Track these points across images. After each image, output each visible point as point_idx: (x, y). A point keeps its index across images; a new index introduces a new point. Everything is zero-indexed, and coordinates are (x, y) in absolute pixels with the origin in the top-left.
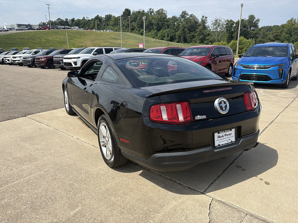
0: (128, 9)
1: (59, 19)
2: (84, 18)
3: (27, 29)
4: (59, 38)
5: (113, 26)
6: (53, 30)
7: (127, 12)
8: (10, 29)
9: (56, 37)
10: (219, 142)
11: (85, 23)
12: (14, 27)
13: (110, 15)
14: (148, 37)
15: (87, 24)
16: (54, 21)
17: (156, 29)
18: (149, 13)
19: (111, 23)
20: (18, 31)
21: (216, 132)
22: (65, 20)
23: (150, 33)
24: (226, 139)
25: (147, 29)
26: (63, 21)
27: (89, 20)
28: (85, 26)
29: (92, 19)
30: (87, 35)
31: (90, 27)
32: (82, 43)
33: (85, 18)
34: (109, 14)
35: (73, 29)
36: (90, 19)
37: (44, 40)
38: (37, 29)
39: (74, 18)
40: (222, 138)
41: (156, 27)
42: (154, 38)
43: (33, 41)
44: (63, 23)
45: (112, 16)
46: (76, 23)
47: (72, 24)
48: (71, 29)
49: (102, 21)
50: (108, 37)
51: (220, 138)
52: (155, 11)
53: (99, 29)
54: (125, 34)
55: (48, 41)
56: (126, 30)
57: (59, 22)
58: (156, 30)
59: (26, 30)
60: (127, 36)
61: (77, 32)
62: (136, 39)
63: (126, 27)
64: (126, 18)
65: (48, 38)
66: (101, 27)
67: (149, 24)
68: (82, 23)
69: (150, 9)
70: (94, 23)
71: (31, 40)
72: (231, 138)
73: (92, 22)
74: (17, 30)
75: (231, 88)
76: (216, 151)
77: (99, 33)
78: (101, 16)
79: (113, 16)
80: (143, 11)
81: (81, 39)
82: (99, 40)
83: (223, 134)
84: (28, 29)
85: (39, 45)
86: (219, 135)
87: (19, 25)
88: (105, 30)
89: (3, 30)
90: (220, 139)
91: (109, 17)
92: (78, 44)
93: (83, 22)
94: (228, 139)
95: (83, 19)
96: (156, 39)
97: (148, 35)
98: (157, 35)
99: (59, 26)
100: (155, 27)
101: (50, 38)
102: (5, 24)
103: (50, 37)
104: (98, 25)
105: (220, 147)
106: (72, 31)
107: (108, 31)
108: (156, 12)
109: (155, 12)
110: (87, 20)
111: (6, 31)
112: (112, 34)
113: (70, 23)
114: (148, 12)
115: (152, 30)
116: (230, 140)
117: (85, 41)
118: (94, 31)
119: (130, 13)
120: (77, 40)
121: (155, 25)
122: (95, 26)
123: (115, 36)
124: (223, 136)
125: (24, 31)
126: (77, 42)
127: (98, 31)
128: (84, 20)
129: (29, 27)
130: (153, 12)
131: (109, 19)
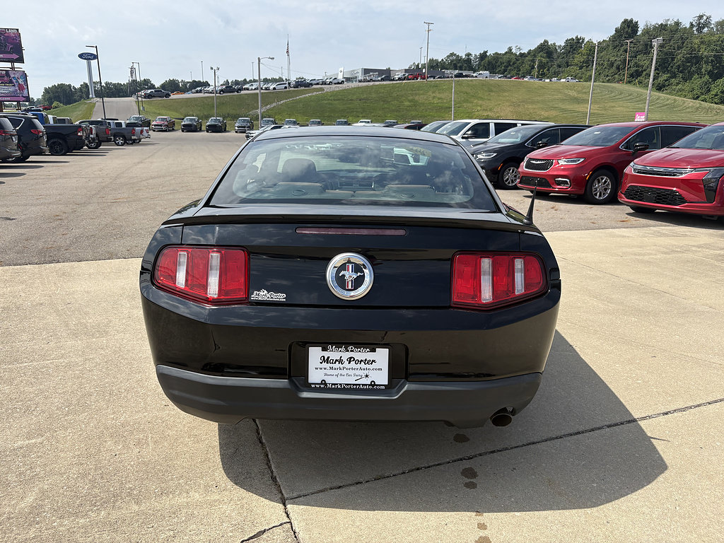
0: (632, 20)
1: (452, 54)
2: (510, 49)
3: (380, 78)
4: (439, 99)
5: (581, 68)
6: (432, 79)
7: (629, 28)
8: (348, 80)
9: (434, 97)
10: (326, 375)
11: (509, 62)
12: (356, 75)
13: (578, 39)
14: (680, 96)
15: (514, 64)
16: (440, 60)
17: (710, 73)
18: (695, 29)
19: (578, 59)
20: (361, 84)
21: (315, 344)
22: (464, 57)
23: (687, 86)
24: (351, 372)
25: (681, 75)
26: (460, 60)
27: (522, 55)
28: (509, 68)
29: (529, 52)
30: (504, 91)
31: (520, 71)
32: (490, 110)
33: (514, 51)
34: (577, 37)
35: (476, 77)
36: (525, 51)
37: (407, 103)
38: (399, 79)
39: (486, 52)
40: (337, 365)
41: (710, 68)
42: (698, 97)
43: (386, 106)
44: (458, 65)
45: (583, 39)
46: (489, 63)
47: (479, 64)
48: (473, 77)
49: (555, 56)
50: (560, 96)
51: (331, 365)
52: (714, 21)
53: (542, 76)
54: (609, 87)
55: (415, 104)
56: (616, 76)
57: (452, 61)
58: (707, 77)
59: (379, 81)
60: (612, 92)
61: (483, 85)
62: (640, 101)
63: (618, 68)
64: (622, 45)
65: (417, 98)
66: (548, 70)
67: (687, 59)
68: (502, 63)
69: (701, 17)
70: (533, 61)
71: (382, 103)
72: (370, 373)
73: (529, 58)
74: (360, 81)
75: (401, 232)
76: (305, 395)
77: (536, 86)
78: (554, 44)
79: (586, 40)
80: (677, 24)
81: (489, 100)
82: (533, 103)
83: (341, 354)
84: (383, 80)
85: (396, 113)
86: (326, 354)
87: (366, 71)
88: (554, 79)
89: (336, 81)
90: (331, 368)
91: (574, 45)
92: (480, 113)
93: (505, 59)
94: (363, 373)
95: (506, 53)
96: (704, 100)
97: (680, 90)
98: (709, 91)
99: (446, 71)
100: (706, 68)
101: (420, 99)
102: (340, 69)
103: (421, 96)
104: (541, 66)
105: (323, 387)
106: (471, 80)
107: (564, 80)
108: (718, 24)
109: (713, 26)
110: (518, 54)
111: (338, 83)
112: (572, 88)
113: (475, 63)
114: (692, 24)
115: (696, 76)
116: (367, 376)
117: (499, 105)
118: (526, 81)
119: (637, 31)
120: (480, 102)
121: (707, 62)
122: (533, 67)
123: (579, 92)
124: (340, 361)
125: (371, 83)
126: (479, 108)
127: (537, 81)
128: (507, 56)
129: (386, 74)
130: (707, 24)
131: (574, 50)
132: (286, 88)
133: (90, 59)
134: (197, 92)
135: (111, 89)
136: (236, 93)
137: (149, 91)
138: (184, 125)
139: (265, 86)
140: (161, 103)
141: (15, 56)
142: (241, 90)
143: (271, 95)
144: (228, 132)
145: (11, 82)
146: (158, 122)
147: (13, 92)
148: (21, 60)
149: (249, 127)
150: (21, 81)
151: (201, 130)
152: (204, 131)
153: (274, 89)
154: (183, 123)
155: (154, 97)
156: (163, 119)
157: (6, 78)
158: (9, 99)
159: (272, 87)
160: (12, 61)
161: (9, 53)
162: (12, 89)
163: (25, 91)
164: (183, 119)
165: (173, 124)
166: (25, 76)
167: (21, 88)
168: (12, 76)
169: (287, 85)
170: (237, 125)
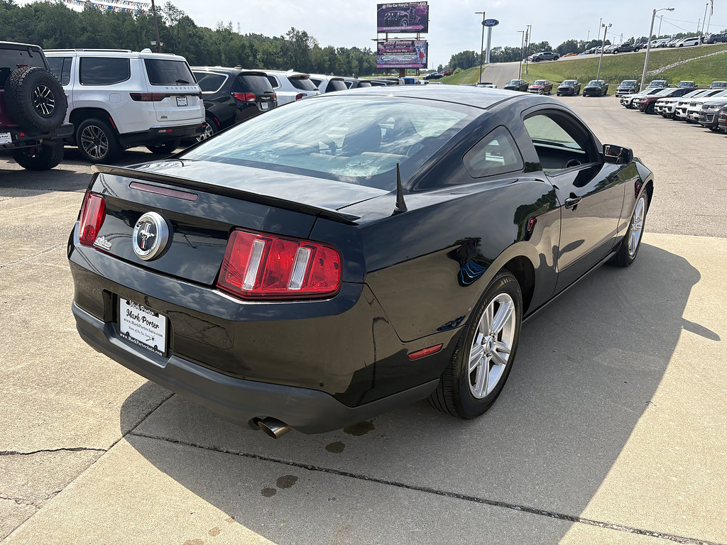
10: (129, 327)
21: (124, 296)
24: (143, 331)
40: (136, 321)
51: (133, 320)
72: (155, 337)
76: (114, 341)
83: (139, 311)
86: (130, 308)
90: (132, 323)
94: (151, 335)
116: (152, 339)
124: (138, 318)
132: (696, 44)
133: (492, 25)
134: (590, 53)
135: (509, 54)
136: (633, 52)
137: (539, 54)
138: (560, 89)
139: (671, 43)
140: (546, 66)
141: (421, 27)
142: (639, 49)
143: (675, 53)
144: (609, 95)
145: (415, 51)
146: (536, 86)
147: (415, 60)
148: (425, 30)
149: (633, 90)
150: (422, 50)
151: (578, 94)
152: (581, 95)
153: (681, 45)
154: (560, 87)
155: (543, 60)
156: (540, 83)
157: (411, 48)
158: (410, 66)
159: (678, 44)
160: (418, 31)
161: (417, 24)
162: (414, 57)
163: (425, 59)
164: (561, 82)
165: (551, 87)
166: (426, 45)
167: (421, 56)
168: (416, 45)
169: (699, 41)
170: (619, 88)
